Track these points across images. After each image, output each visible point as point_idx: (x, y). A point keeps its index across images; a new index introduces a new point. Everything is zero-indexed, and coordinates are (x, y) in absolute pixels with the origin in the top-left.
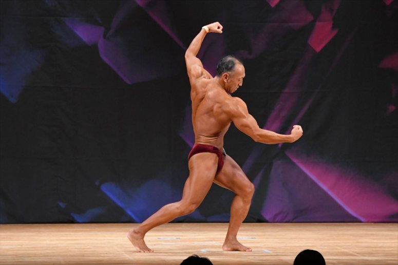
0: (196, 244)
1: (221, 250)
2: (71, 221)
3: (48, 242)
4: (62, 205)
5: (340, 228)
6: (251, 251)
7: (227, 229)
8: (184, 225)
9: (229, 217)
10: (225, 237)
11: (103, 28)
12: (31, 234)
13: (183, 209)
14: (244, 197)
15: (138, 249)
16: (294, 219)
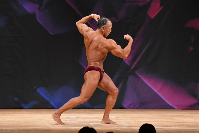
0: (88, 120)
1: (101, 123)
2: (21, 108)
3: (8, 119)
4: (16, 99)
5: (164, 112)
6: (117, 124)
8: (81, 110)
9: (105, 106)
11: (38, 5)
13: (81, 100)
14: (113, 95)
15: (57, 123)
16: (139, 107)
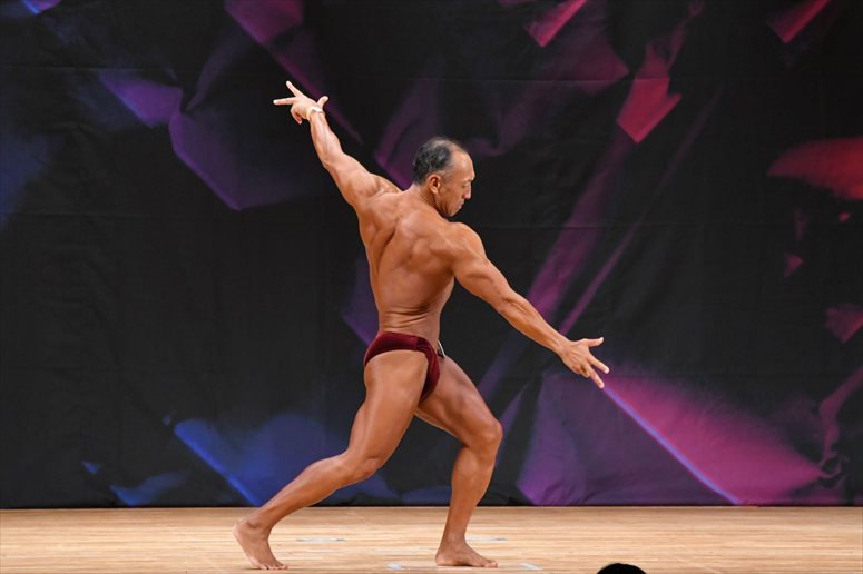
0: (379, 551)
1: (432, 564)
2: (112, 503)
3: (61, 548)
4: (91, 468)
5: (686, 517)
6: (496, 567)
7: (445, 520)
8: (353, 512)
9: (449, 493)
10: (440, 536)
11: (178, 93)
12: (25, 530)
13: (349, 470)
14: (480, 450)
15: (255, 561)
16: (587, 499)
